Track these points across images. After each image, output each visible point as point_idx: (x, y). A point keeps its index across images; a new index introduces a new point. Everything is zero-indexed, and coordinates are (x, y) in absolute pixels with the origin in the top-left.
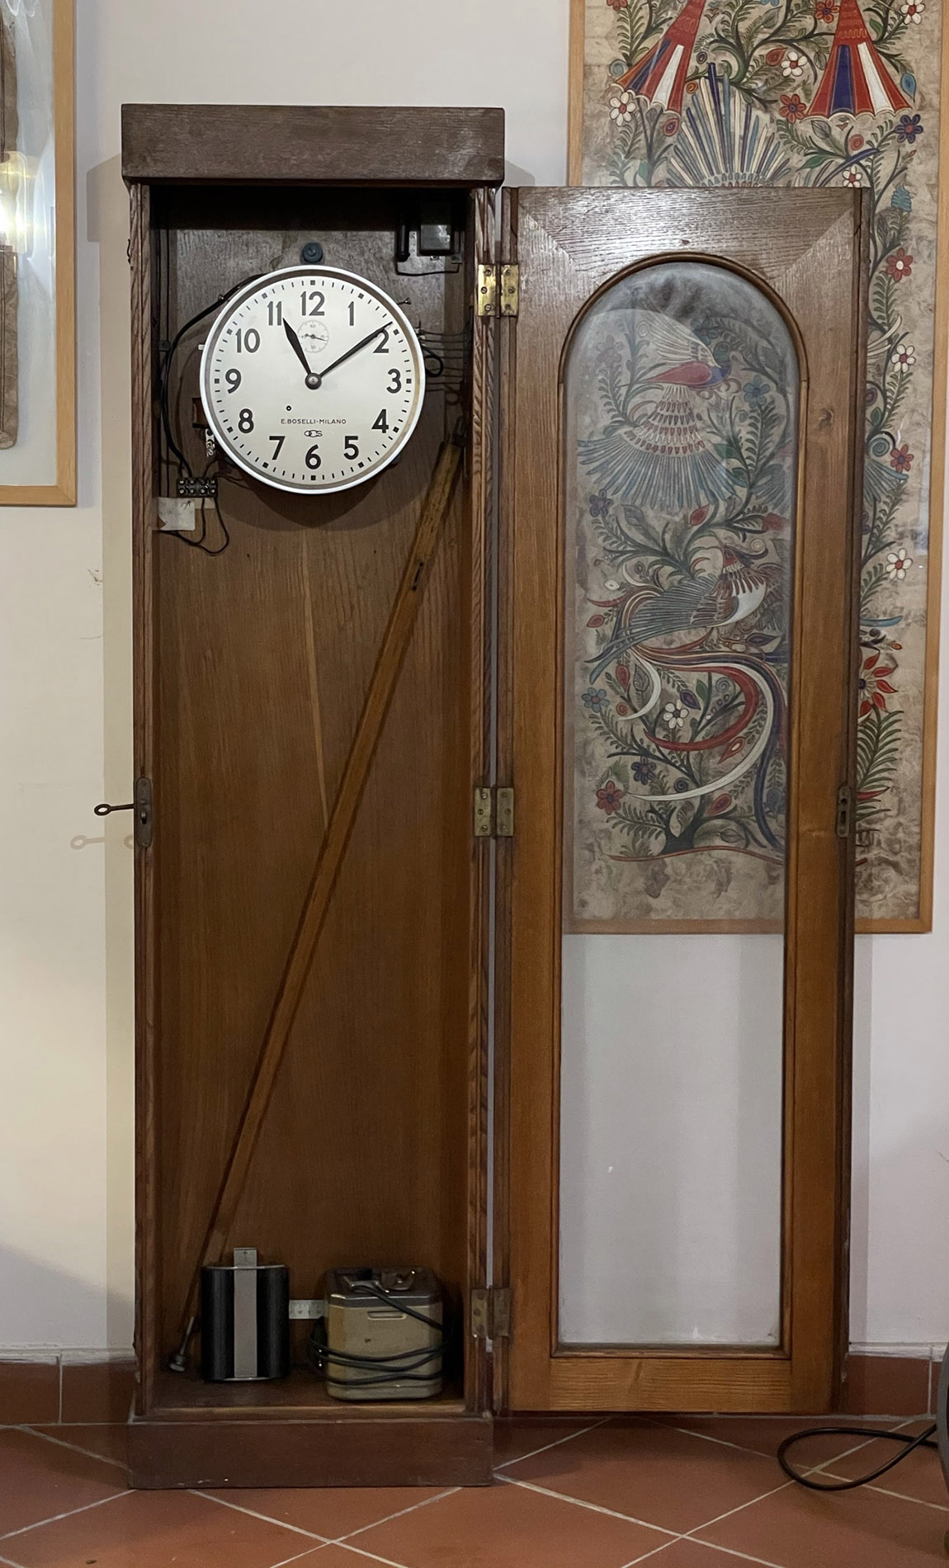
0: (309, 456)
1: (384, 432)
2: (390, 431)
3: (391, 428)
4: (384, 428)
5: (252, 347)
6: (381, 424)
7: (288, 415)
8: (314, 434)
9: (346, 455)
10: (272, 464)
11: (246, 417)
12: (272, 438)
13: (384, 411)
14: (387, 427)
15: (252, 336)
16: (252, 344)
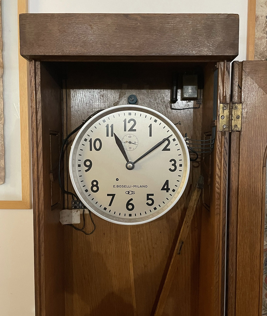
0: (128, 204)
1: (167, 192)
2: (170, 192)
6: (166, 187)
8: (131, 193)
9: (147, 204)
10: (109, 208)
11: (95, 185)
12: (108, 195)
13: (167, 181)
14: (169, 189)
15: (98, 143)
16: (98, 146)
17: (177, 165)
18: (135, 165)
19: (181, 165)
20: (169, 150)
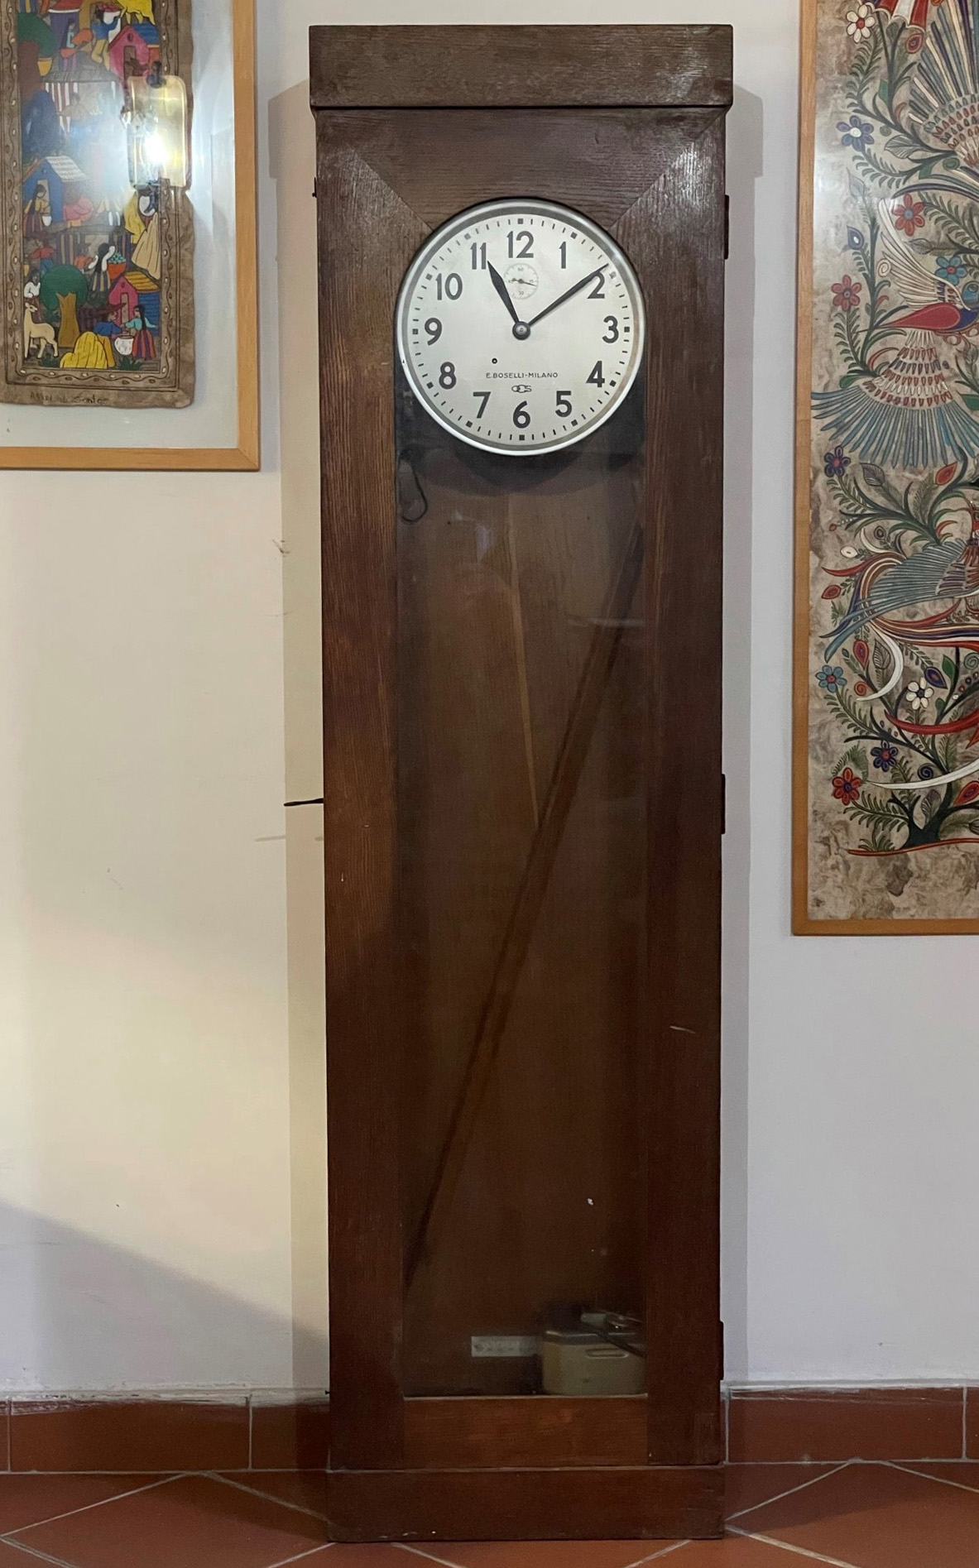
0: (518, 412)
1: (600, 386)
2: (606, 386)
3: (608, 382)
4: (600, 382)
5: (454, 293)
6: (596, 377)
7: (495, 368)
8: (522, 389)
9: (558, 412)
10: (476, 423)
11: (448, 373)
12: (476, 394)
13: (599, 364)
14: (603, 381)
15: (454, 281)
16: (454, 291)
17: (620, 328)
18: (533, 329)
19: (627, 329)
20: (602, 296)
